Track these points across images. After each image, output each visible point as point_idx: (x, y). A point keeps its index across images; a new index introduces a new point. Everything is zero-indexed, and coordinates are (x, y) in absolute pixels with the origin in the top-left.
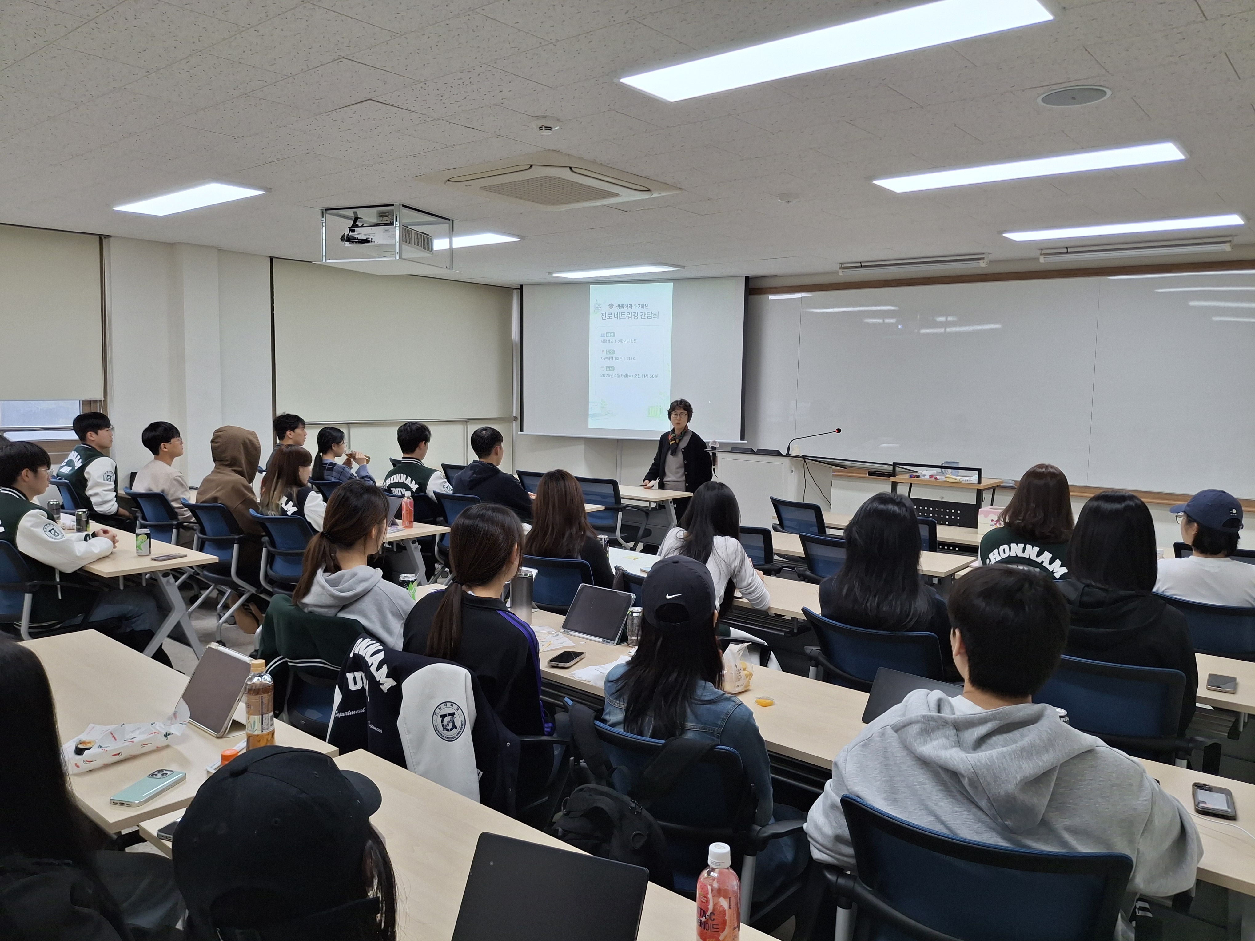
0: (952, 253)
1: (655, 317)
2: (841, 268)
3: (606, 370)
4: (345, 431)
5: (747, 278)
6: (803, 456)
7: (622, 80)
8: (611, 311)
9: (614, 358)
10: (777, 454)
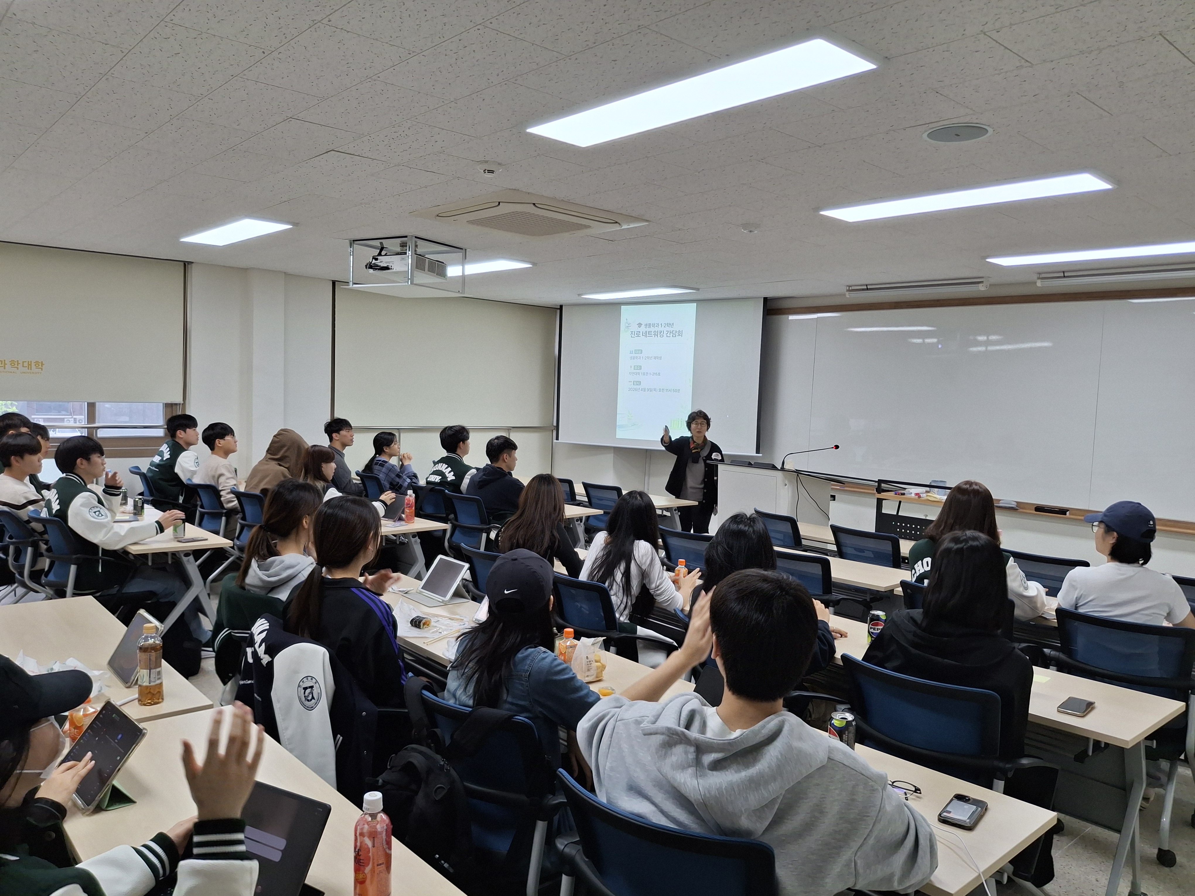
0: (947, 277)
1: (679, 335)
2: (849, 290)
3: (634, 385)
4: (397, 434)
5: (766, 300)
6: (797, 470)
7: (529, 130)
8: (639, 329)
9: (641, 374)
10: (774, 468)
